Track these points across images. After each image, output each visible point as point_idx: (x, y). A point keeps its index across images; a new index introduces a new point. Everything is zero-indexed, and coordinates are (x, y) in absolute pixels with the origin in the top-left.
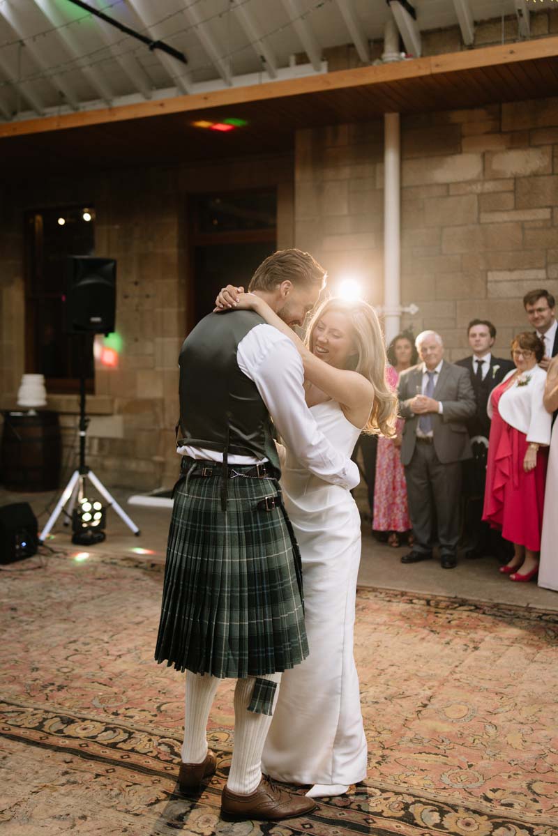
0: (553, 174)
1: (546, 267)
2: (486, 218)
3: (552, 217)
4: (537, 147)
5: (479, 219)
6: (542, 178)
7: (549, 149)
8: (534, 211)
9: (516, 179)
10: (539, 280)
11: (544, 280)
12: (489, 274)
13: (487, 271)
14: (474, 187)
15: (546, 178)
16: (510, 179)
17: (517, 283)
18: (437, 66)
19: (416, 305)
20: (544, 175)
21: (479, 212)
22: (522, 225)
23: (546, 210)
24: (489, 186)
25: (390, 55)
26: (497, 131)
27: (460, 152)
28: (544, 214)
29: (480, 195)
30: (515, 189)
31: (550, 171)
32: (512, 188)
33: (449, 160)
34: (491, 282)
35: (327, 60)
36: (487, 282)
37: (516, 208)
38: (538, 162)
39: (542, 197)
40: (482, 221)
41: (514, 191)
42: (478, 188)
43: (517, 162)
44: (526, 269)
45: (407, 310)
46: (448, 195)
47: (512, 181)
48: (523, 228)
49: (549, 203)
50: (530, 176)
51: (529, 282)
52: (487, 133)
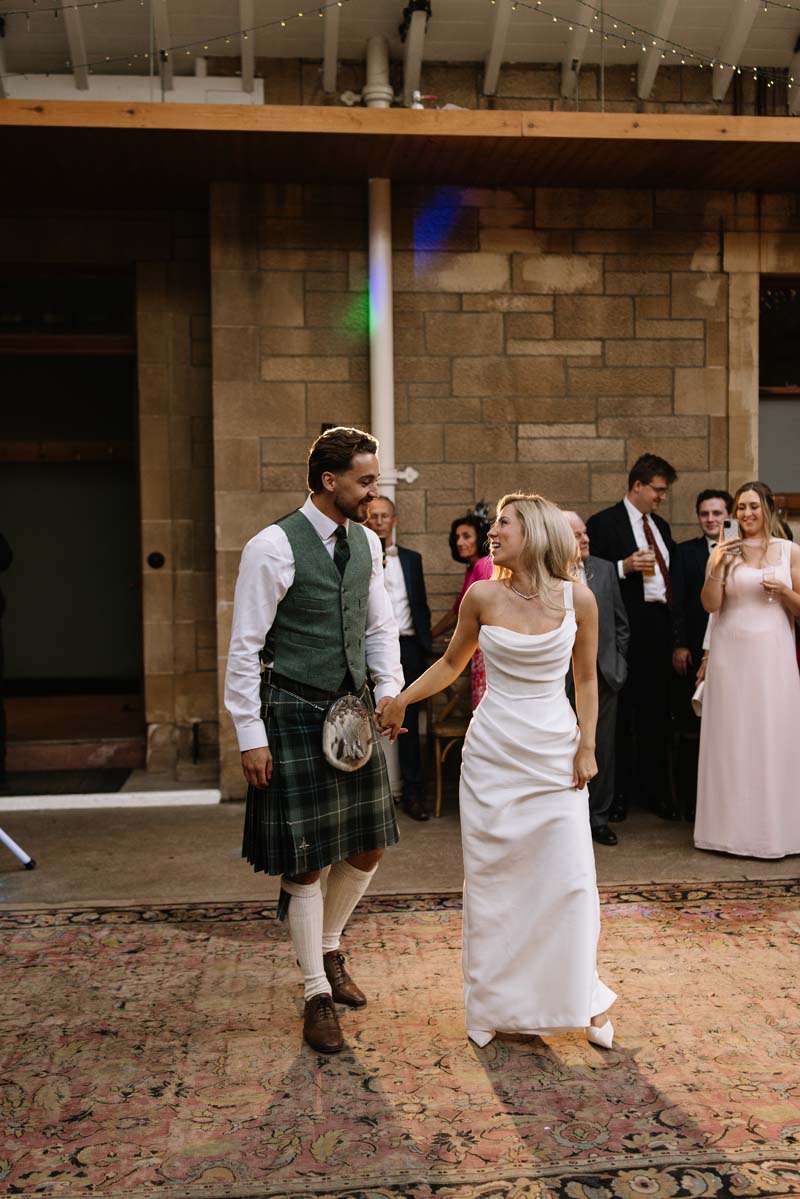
0: (604, 295)
1: (596, 422)
2: (515, 348)
3: (603, 353)
4: (585, 254)
5: (505, 349)
6: (590, 298)
7: (598, 260)
8: (579, 343)
9: (555, 296)
10: (588, 438)
11: (593, 438)
12: (520, 427)
13: (518, 423)
14: (498, 302)
15: (595, 299)
16: (548, 295)
17: (557, 442)
18: (531, 126)
19: (415, 469)
20: (593, 295)
21: (506, 340)
22: (563, 361)
23: (595, 342)
24: (519, 303)
25: (379, 88)
26: (528, 225)
27: (478, 250)
28: (593, 348)
29: (507, 314)
30: (555, 310)
31: (600, 290)
32: (550, 309)
33: (462, 258)
34: (523, 438)
35: (264, 77)
36: (517, 439)
37: (556, 337)
38: (584, 275)
39: (589, 325)
40: (510, 351)
41: (553, 313)
42: (503, 304)
43: (558, 274)
44: (569, 423)
45: (402, 476)
46: (460, 311)
47: (552, 298)
48: (566, 367)
49: (598, 334)
50: (574, 295)
51: (574, 441)
52: (515, 227)
